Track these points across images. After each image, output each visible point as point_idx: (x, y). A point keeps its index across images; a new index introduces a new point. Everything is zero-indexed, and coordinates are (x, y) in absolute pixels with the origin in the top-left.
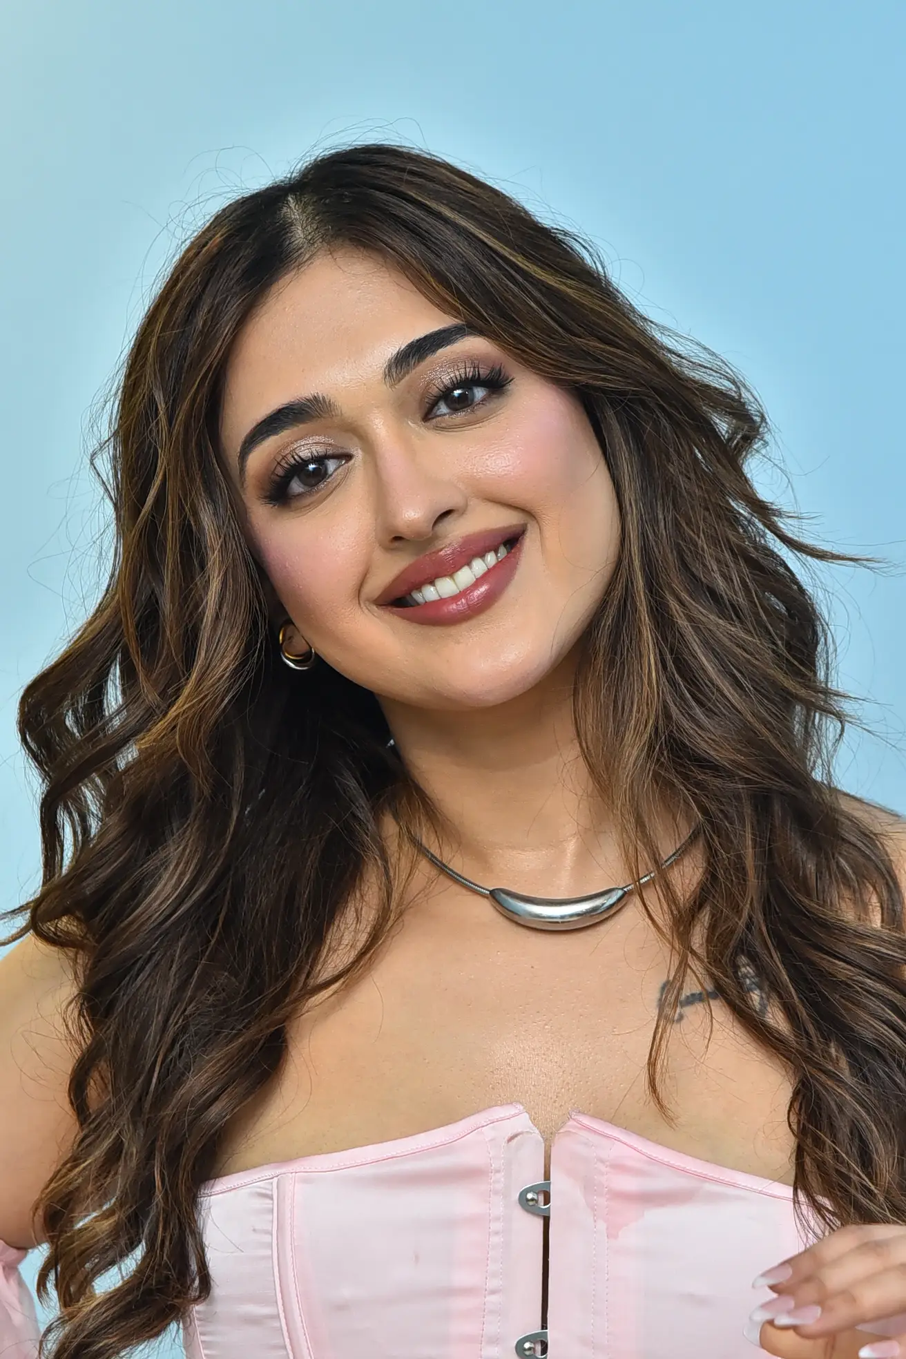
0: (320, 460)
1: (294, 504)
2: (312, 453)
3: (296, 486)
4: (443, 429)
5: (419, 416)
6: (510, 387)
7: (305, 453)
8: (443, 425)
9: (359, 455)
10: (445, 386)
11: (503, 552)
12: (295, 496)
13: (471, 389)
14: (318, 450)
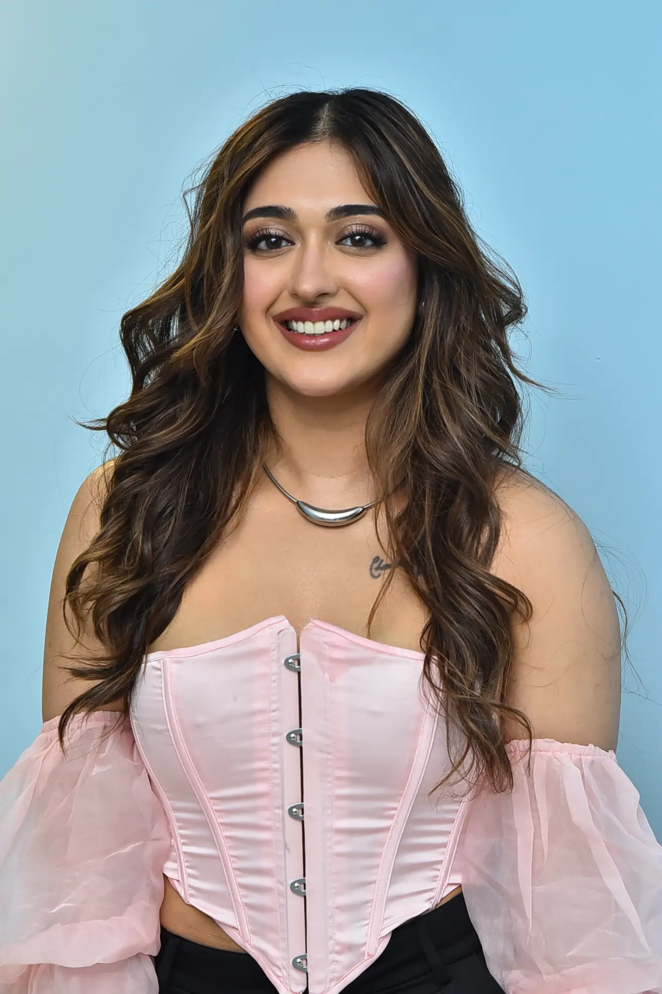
0: (280, 239)
1: (257, 253)
2: (276, 233)
3: (263, 245)
4: (344, 252)
5: (335, 240)
6: (385, 246)
7: (273, 232)
8: (343, 250)
9: (298, 245)
10: (353, 232)
11: (344, 323)
12: (260, 250)
13: (366, 239)
14: (280, 233)
